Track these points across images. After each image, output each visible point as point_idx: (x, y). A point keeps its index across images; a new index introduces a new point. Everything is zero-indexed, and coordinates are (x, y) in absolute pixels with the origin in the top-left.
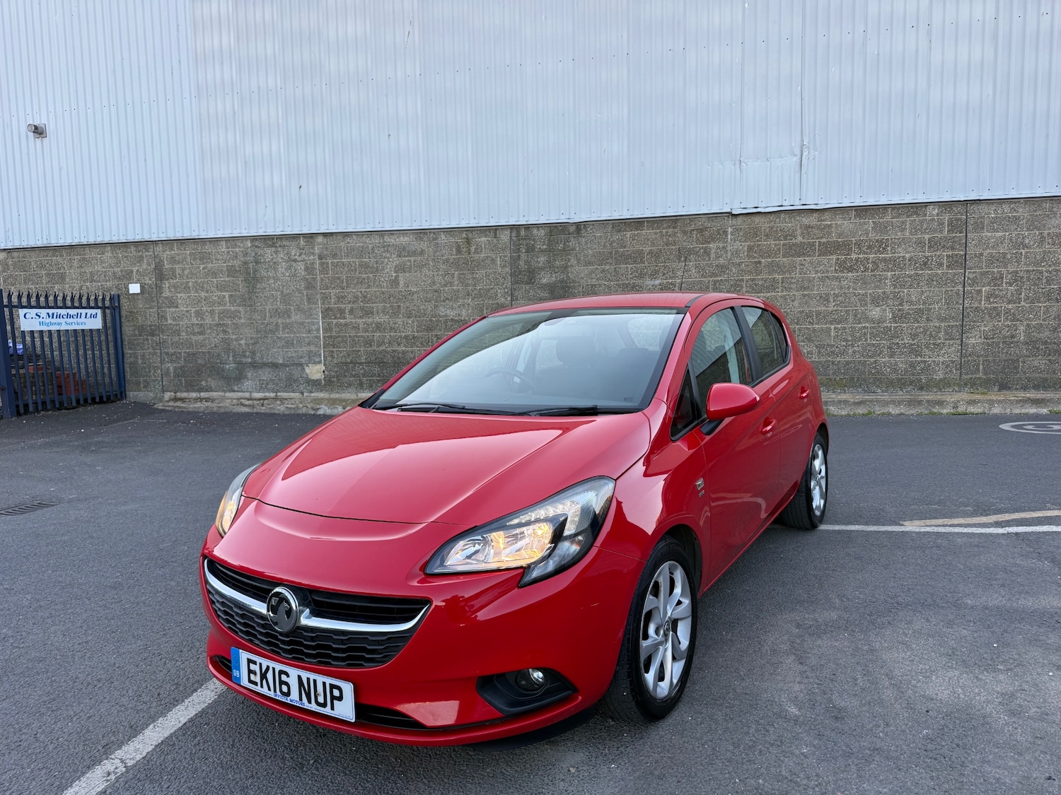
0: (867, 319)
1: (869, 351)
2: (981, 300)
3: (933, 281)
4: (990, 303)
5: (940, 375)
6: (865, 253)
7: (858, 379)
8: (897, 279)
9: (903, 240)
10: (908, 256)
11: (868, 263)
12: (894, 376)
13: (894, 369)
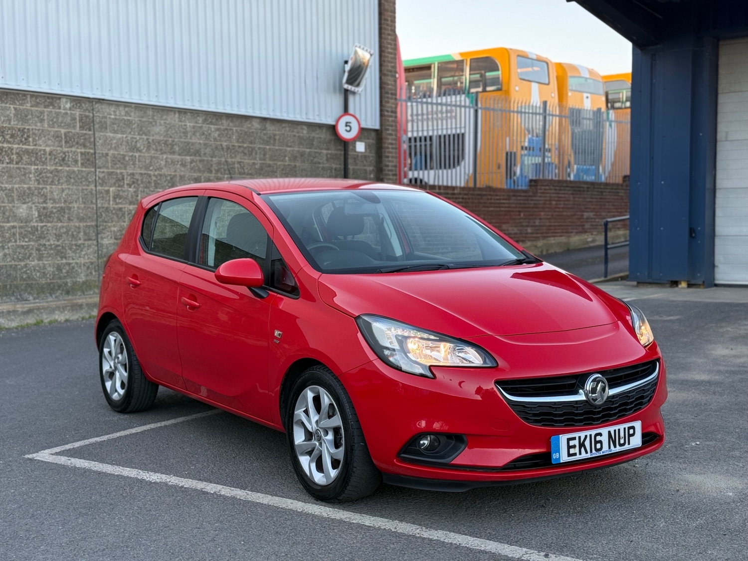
0: (15, 217)
1: (19, 253)
2: (109, 200)
3: (71, 178)
4: (117, 204)
5: (82, 278)
6: (9, 142)
7: (11, 285)
8: (40, 174)
9: (42, 132)
10: (48, 149)
11: (13, 154)
12: (43, 281)
13: (44, 273)
